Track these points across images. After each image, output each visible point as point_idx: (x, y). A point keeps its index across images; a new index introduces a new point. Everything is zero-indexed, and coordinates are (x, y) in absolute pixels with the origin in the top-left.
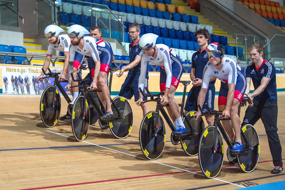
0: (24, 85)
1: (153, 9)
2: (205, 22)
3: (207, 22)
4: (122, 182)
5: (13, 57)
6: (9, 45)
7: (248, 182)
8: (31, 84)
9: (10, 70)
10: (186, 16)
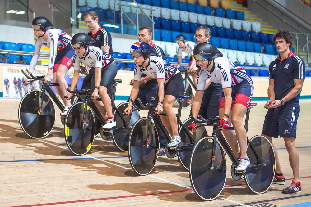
0: (28, 88)
1: (193, 3)
2: (252, 18)
3: (255, 19)
4: (107, 202)
5: (21, 56)
6: (17, 43)
7: (265, 204)
8: (37, 87)
9: (12, 71)
10: (231, 11)
